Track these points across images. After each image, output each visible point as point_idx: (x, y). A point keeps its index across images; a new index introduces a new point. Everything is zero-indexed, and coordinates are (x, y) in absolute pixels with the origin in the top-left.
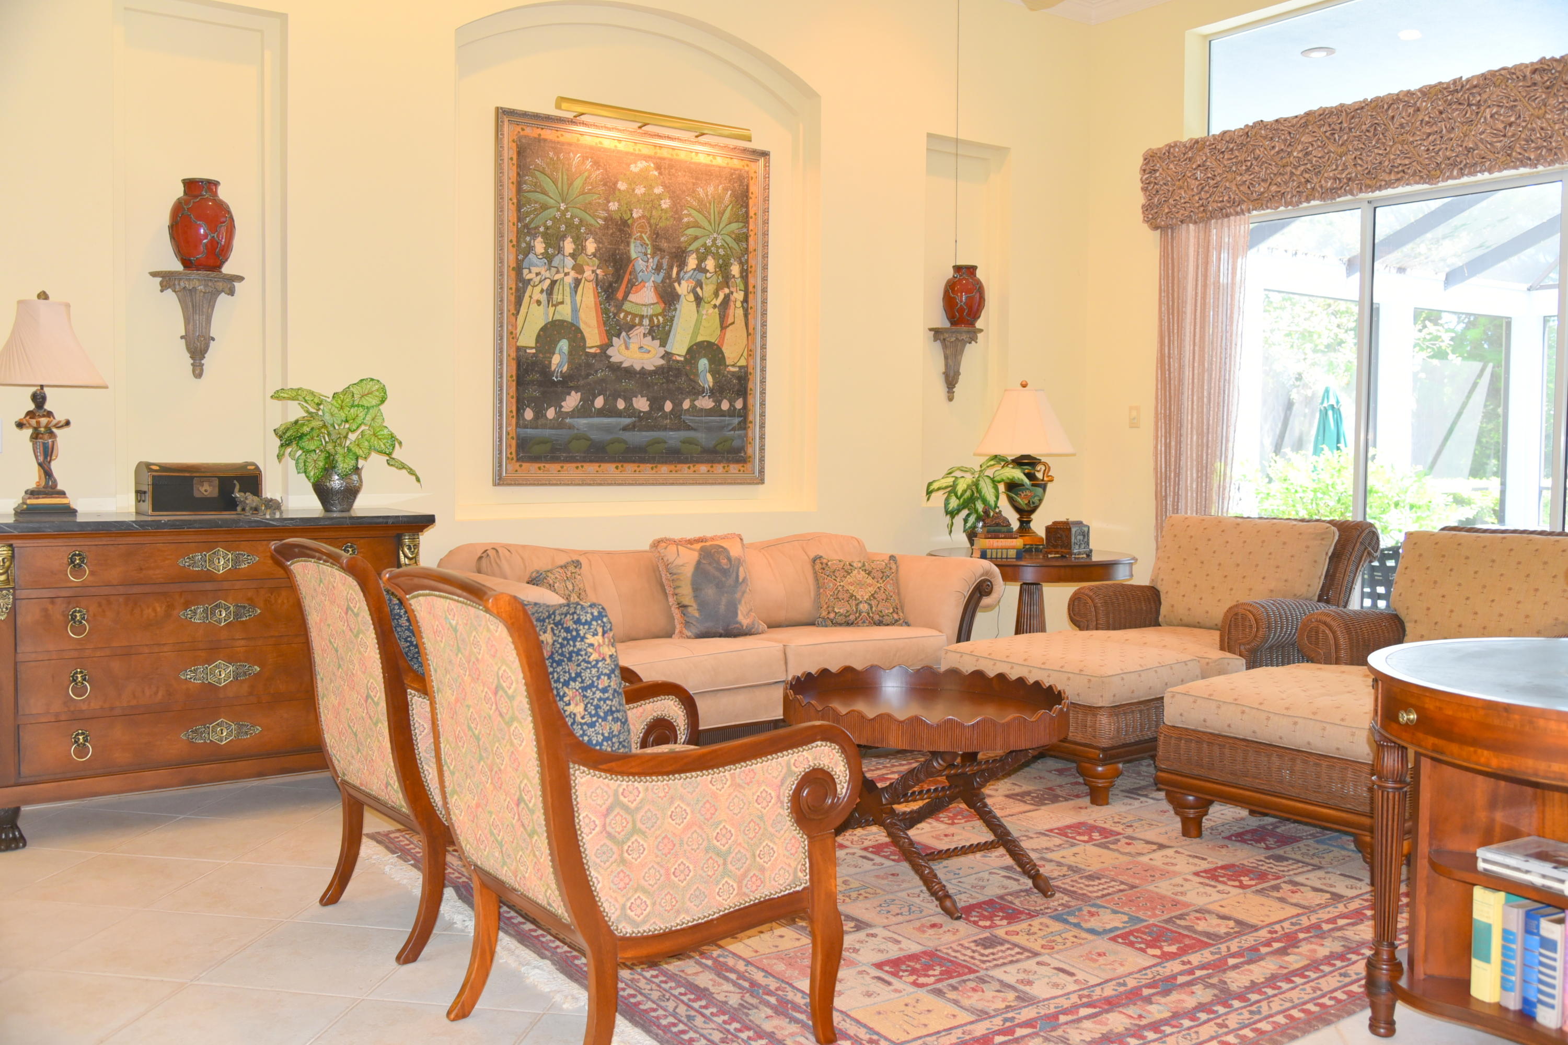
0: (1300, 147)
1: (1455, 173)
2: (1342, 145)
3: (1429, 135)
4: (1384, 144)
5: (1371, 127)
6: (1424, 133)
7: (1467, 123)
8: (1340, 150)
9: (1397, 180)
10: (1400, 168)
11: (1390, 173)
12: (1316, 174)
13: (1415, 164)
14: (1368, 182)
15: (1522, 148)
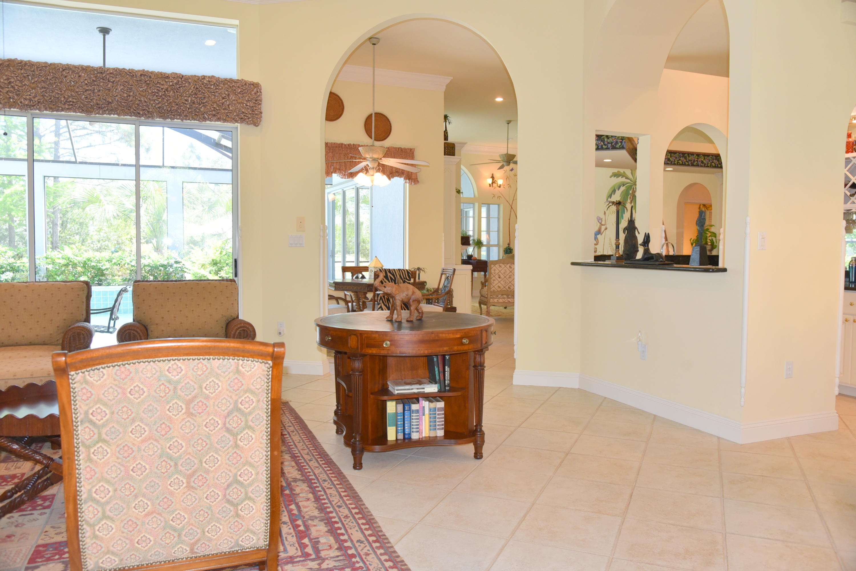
0: (5, 78)
1: (101, 112)
2: (33, 83)
3: (86, 90)
4: (60, 89)
5: (52, 78)
6: (84, 89)
7: (107, 89)
8: (32, 85)
9: (68, 109)
10: (71, 103)
11: (65, 104)
12: (17, 95)
13: (79, 102)
14: (51, 106)
15: (135, 107)
